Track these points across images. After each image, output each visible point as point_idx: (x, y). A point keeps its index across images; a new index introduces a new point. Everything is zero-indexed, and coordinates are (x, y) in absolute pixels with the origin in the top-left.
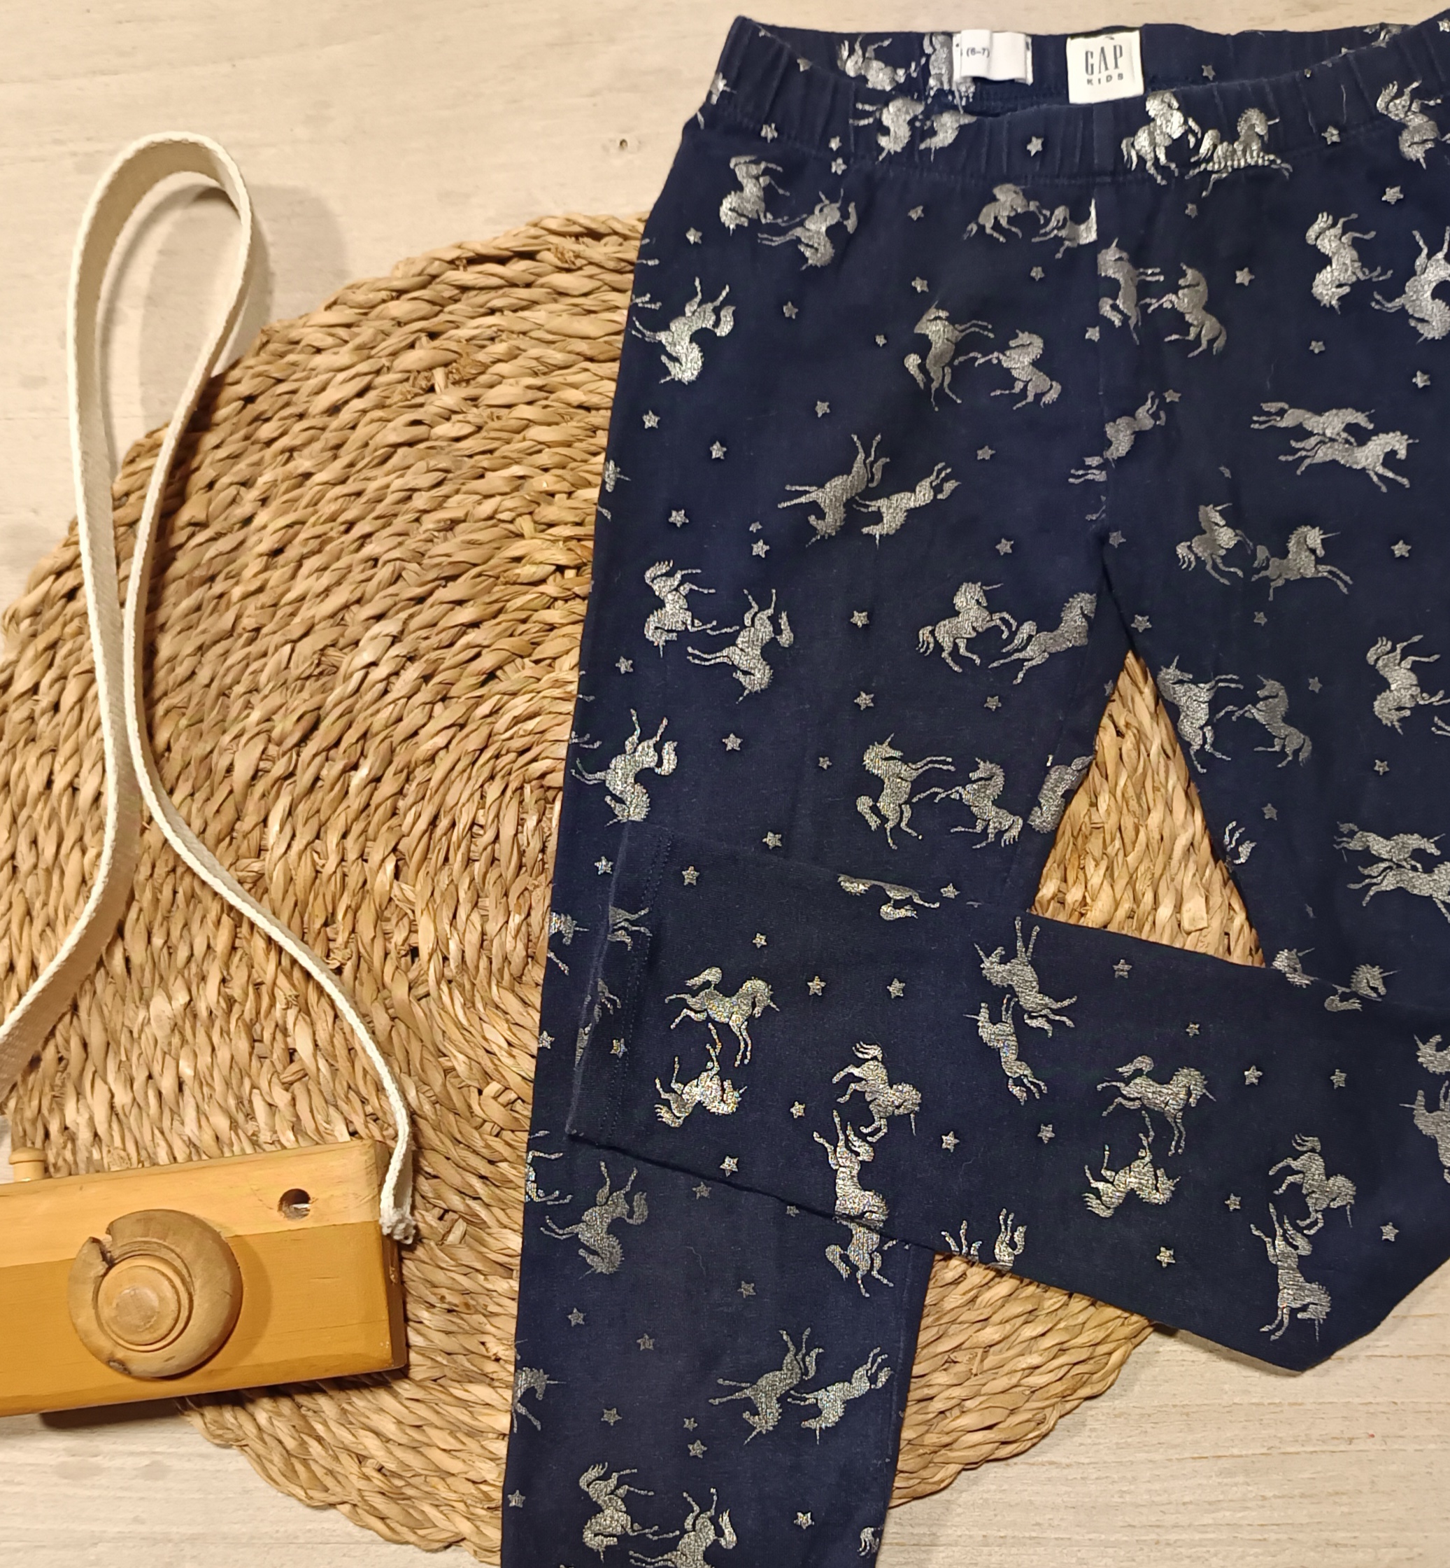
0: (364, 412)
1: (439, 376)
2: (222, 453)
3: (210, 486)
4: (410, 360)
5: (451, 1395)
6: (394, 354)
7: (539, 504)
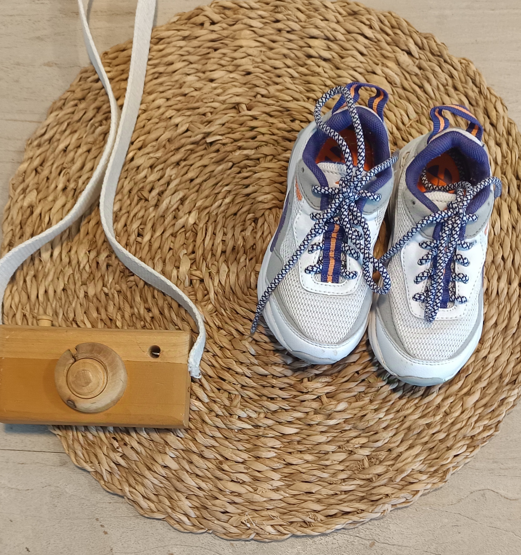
0: (398, 446)
1: (366, 464)
2: (458, 426)
3: (462, 412)
4: (380, 469)
5: (337, 53)
6: (386, 472)
7: (320, 409)
